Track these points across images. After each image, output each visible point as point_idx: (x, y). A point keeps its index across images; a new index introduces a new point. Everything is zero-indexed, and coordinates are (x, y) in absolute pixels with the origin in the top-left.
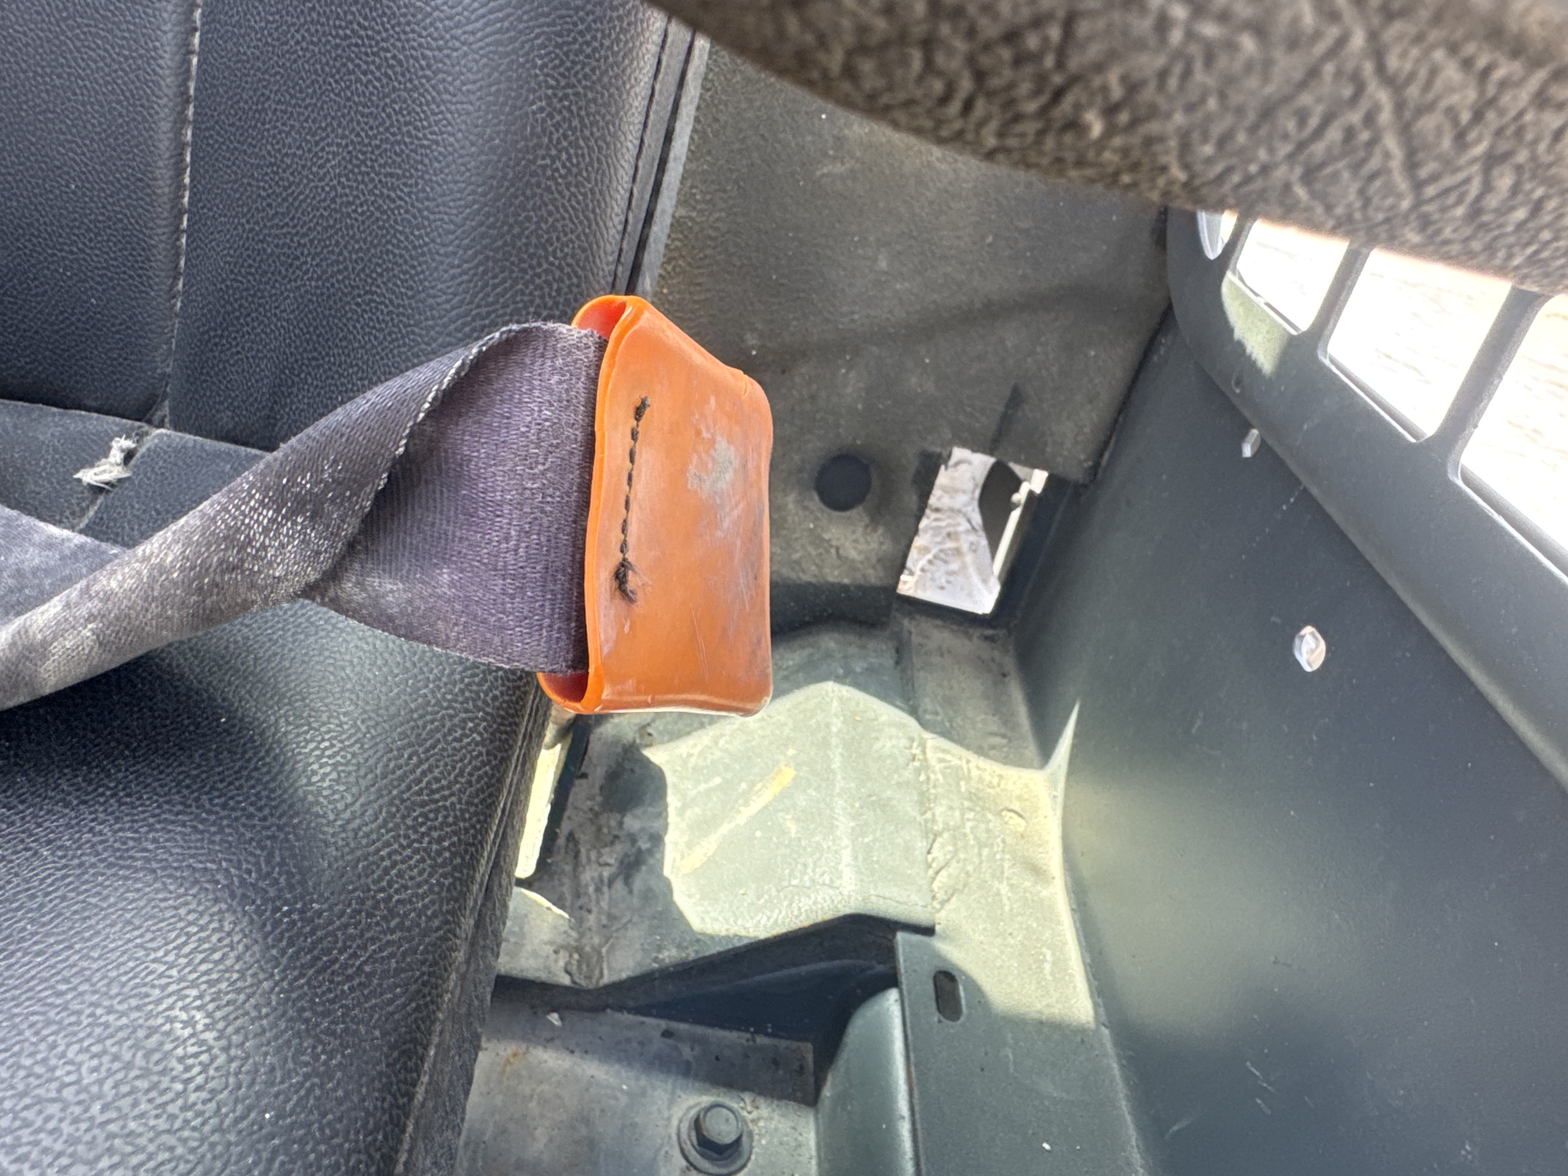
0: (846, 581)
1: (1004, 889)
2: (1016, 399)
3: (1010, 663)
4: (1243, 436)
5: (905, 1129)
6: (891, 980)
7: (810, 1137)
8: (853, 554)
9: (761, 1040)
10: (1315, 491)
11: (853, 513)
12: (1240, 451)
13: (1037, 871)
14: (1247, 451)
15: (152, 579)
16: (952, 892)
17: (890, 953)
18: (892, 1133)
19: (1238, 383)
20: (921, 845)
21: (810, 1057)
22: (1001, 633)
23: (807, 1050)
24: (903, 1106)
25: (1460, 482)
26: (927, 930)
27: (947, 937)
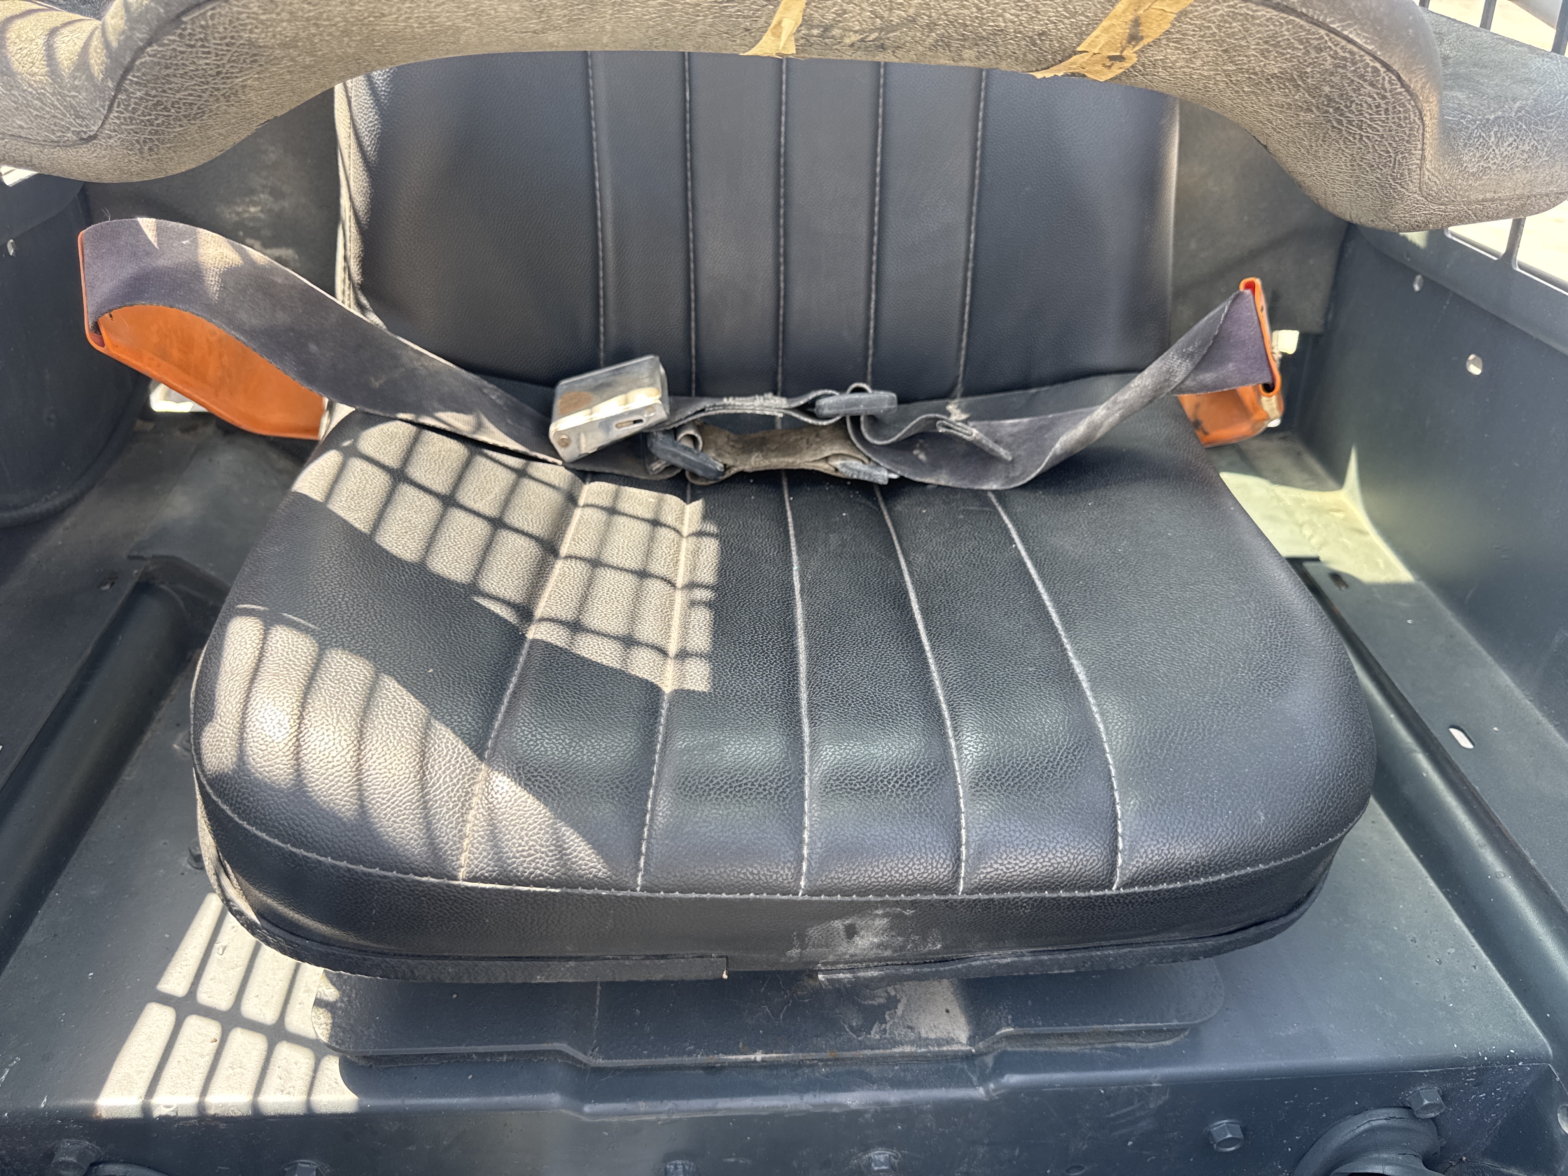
1: (1345, 540)
3: (1299, 447)
4: (1412, 281)
10: (1460, 293)
12: (1413, 288)
14: (1417, 288)
15: (1141, 392)
16: (1321, 545)
19: (1408, 256)
22: (1288, 433)
25: (1518, 270)
26: (1316, 560)
27: (1327, 562)
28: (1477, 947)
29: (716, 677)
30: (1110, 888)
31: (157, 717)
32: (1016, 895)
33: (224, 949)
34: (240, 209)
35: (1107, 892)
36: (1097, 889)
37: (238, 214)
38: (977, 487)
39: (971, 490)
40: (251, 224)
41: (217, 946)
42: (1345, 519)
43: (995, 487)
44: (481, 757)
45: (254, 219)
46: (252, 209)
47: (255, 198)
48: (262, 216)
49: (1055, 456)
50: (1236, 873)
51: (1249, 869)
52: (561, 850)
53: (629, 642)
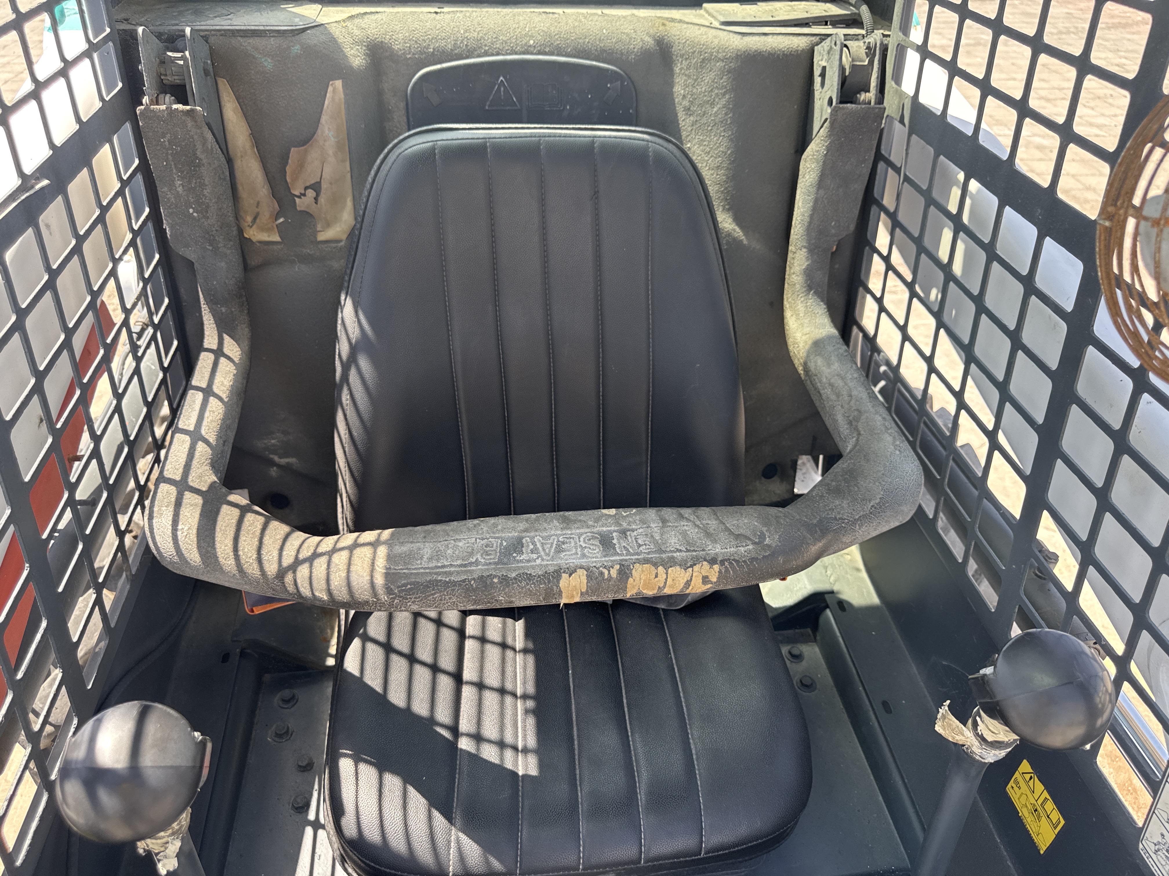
0: (779, 500)
1: (849, 576)
2: (815, 439)
5: (841, 639)
6: (827, 607)
7: (817, 650)
8: (778, 492)
9: (797, 631)
11: (775, 478)
13: (858, 570)
16: (836, 581)
17: (825, 601)
18: (837, 642)
20: (824, 571)
21: (810, 632)
23: (809, 630)
24: (838, 634)
26: (832, 592)
27: (838, 593)
28: (887, 812)
29: (541, 765)
30: (700, 855)
31: (255, 722)
32: (664, 862)
33: (320, 856)
34: (266, 442)
35: (699, 857)
36: (695, 856)
37: (265, 444)
38: (654, 606)
39: (652, 607)
40: (272, 448)
41: (316, 855)
42: (851, 560)
43: (663, 607)
44: (452, 824)
45: (273, 445)
46: (273, 441)
47: (274, 436)
48: (278, 444)
49: (688, 601)
50: (750, 845)
51: (755, 843)
52: (487, 861)
53: (501, 745)
